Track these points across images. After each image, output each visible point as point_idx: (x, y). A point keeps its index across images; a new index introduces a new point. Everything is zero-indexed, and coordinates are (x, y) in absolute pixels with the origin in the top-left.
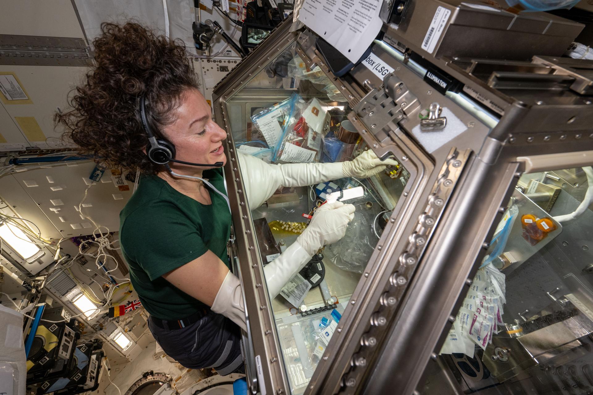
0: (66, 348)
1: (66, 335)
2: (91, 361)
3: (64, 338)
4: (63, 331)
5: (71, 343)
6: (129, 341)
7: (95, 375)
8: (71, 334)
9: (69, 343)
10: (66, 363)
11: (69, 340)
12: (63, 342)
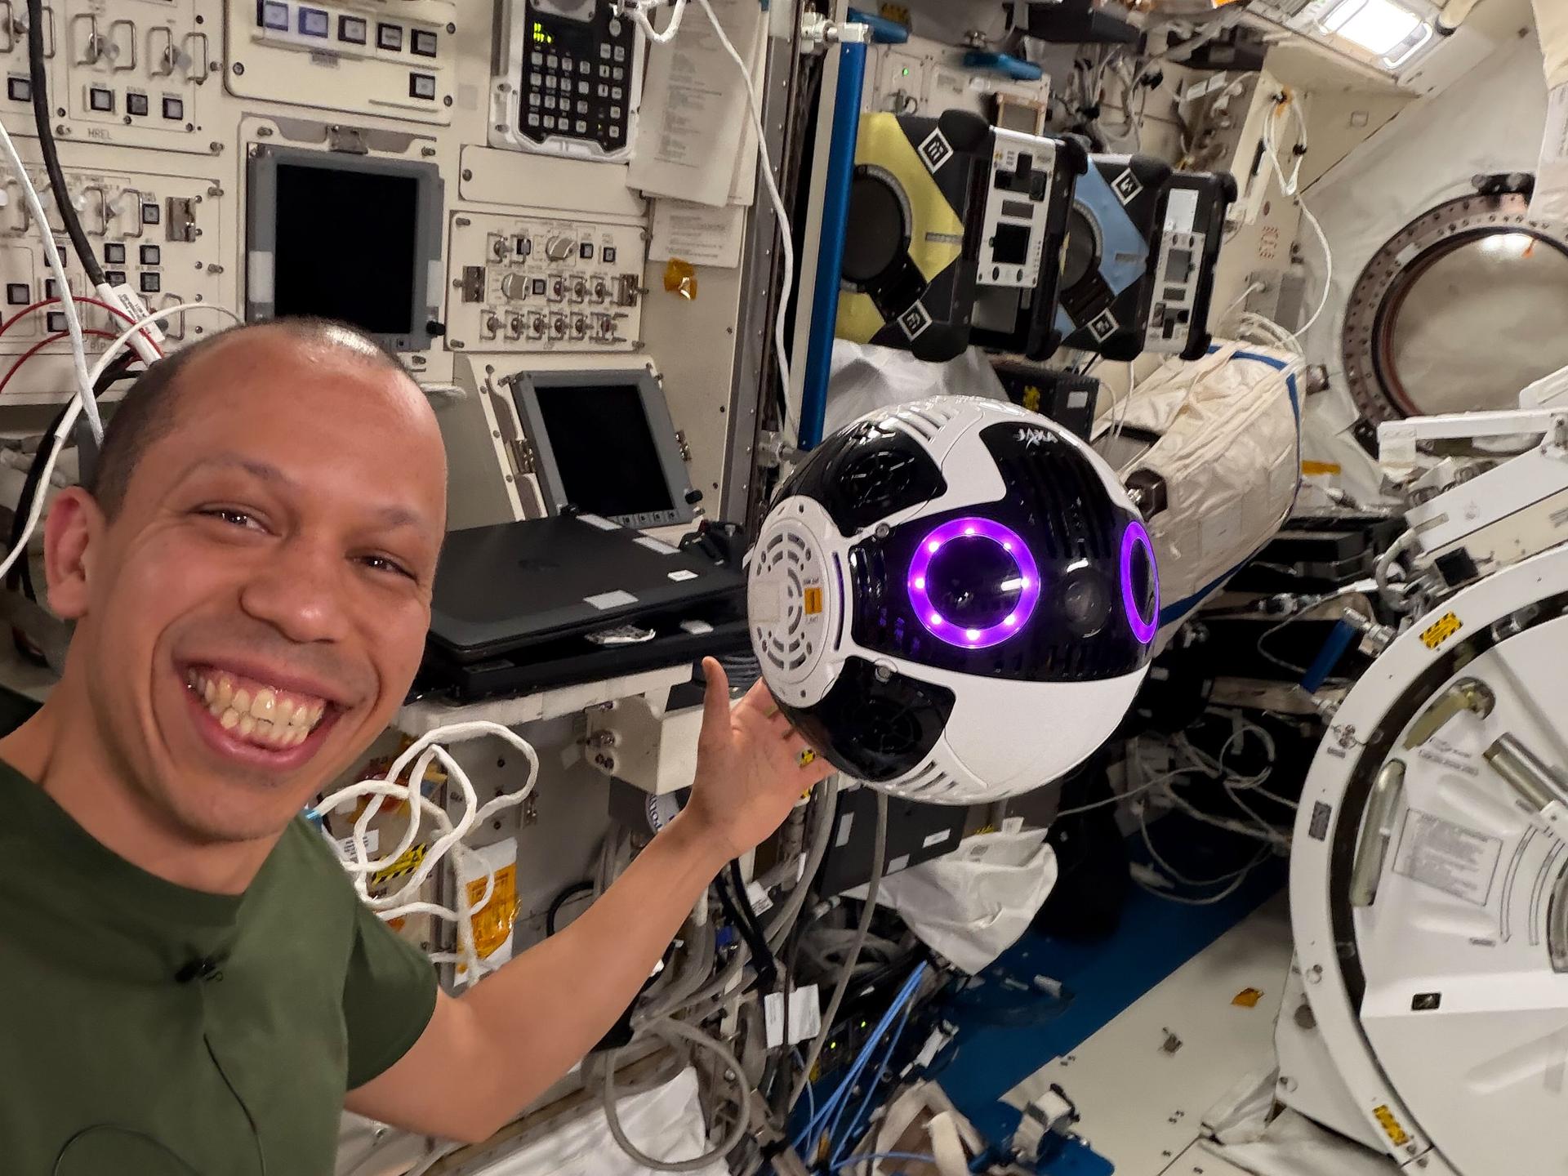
0: (1011, 245)
1: (1004, 181)
2: (1166, 246)
3: (996, 198)
4: (984, 165)
5: (1041, 210)
6: (1416, 21)
7: (1188, 304)
8: (1036, 165)
9: (1027, 212)
10: (1026, 305)
11: (1023, 198)
12: (993, 218)
